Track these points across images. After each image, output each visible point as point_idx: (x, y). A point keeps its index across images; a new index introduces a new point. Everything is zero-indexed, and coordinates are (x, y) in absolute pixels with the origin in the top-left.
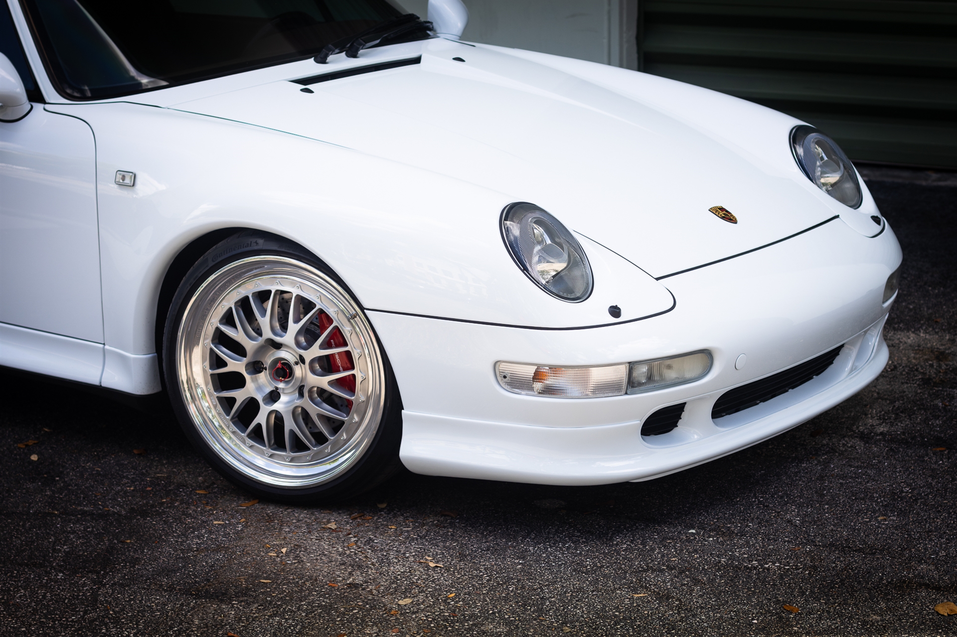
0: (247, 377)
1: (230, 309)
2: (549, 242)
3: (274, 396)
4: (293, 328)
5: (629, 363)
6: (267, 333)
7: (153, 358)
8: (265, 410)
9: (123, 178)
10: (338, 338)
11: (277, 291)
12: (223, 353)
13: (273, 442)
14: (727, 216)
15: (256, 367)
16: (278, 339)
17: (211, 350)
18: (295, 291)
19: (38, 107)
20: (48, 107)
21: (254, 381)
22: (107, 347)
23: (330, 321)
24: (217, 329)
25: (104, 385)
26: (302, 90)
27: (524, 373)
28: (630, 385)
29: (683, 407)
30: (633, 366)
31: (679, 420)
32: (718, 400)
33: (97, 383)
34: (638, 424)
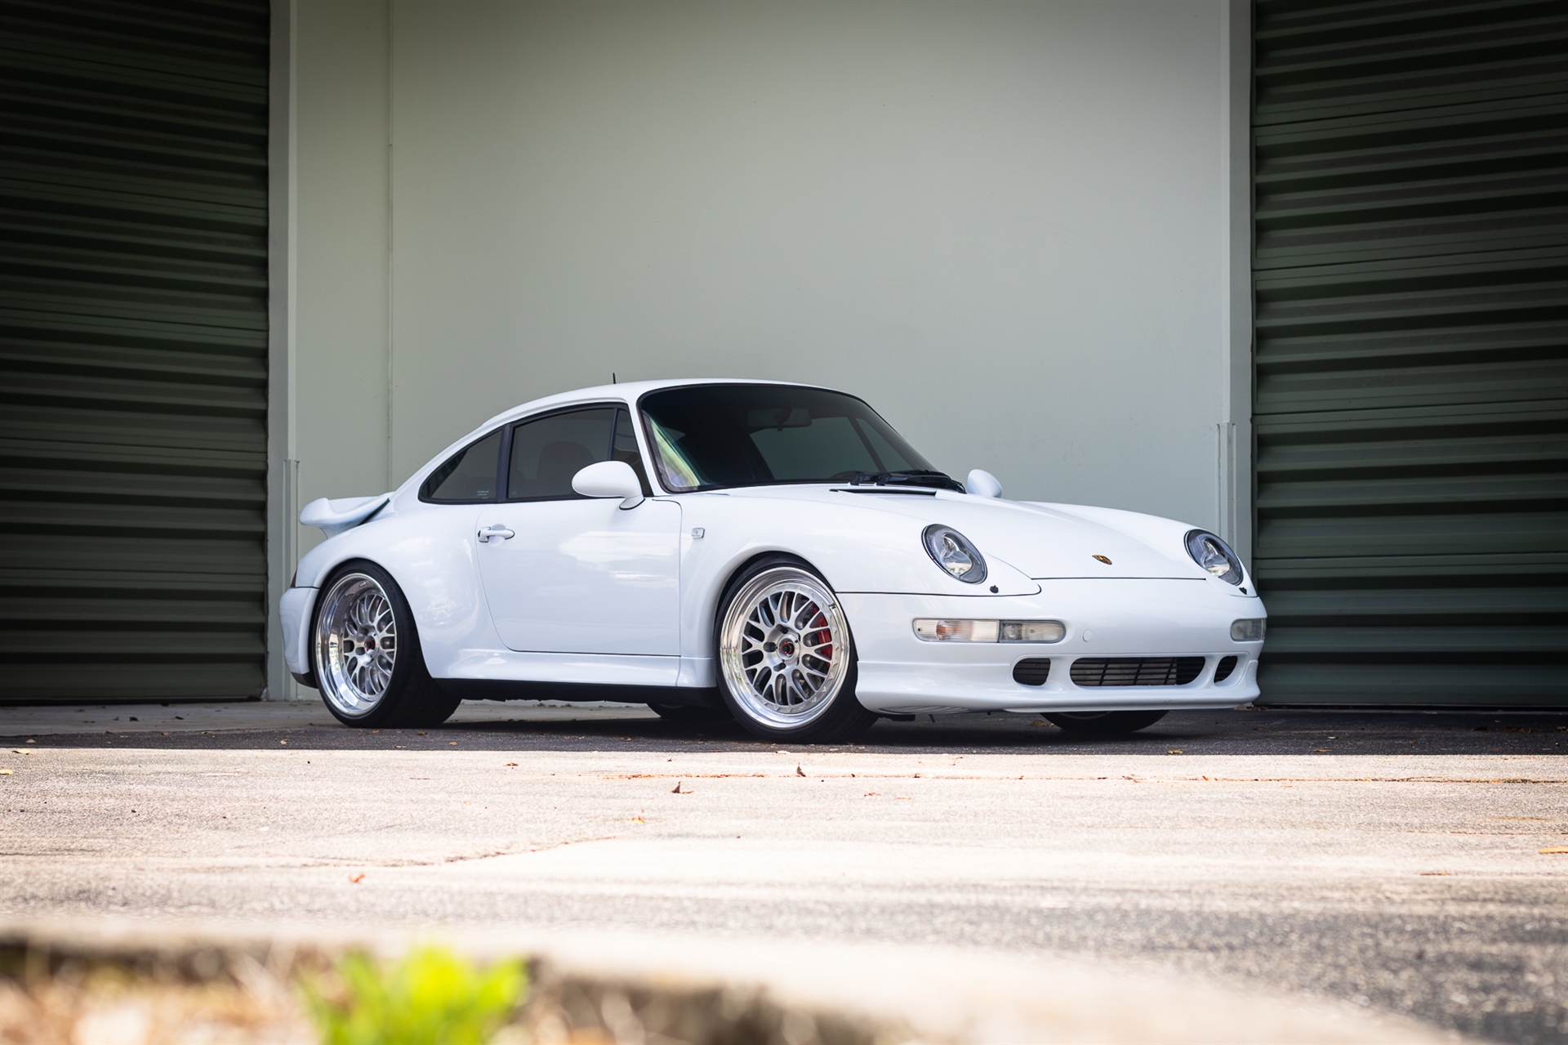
0: (765, 654)
1: (757, 608)
2: (958, 549)
3: (782, 666)
4: (794, 615)
5: (1000, 620)
6: (779, 622)
7: (711, 661)
8: (775, 674)
9: (697, 532)
10: (822, 621)
11: (786, 592)
12: (752, 640)
13: (780, 700)
14: (1105, 560)
15: (771, 647)
16: (785, 625)
17: (743, 638)
18: (797, 592)
19: (649, 499)
20: (654, 498)
21: (770, 657)
22: (682, 657)
23: (817, 609)
24: (748, 622)
25: (678, 685)
26: (831, 490)
27: (931, 628)
28: (1001, 638)
29: (1049, 663)
30: (1003, 623)
31: (1047, 675)
32: (1074, 663)
33: (674, 685)
34: (1010, 666)
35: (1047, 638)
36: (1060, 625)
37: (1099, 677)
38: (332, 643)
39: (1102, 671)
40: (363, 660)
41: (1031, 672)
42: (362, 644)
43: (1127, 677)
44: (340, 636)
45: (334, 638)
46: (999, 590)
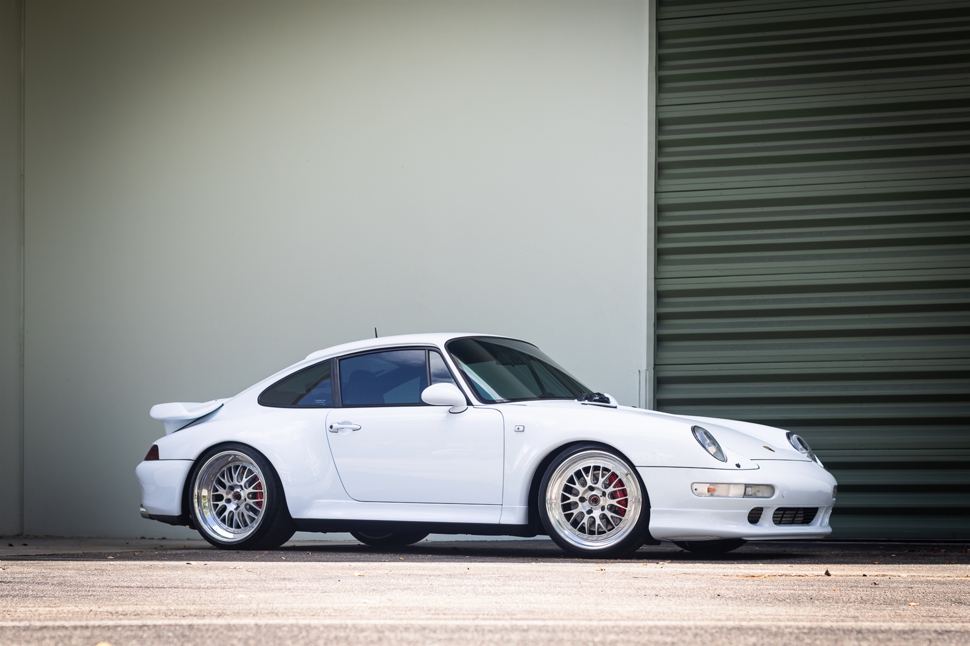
0: (579, 503)
1: (572, 475)
3: (591, 511)
5: (745, 484)
6: (589, 483)
8: (587, 517)
9: (518, 429)
10: (620, 483)
11: (594, 466)
12: (568, 494)
13: (589, 531)
14: (770, 449)
15: (583, 500)
16: (594, 486)
18: (602, 466)
19: (470, 407)
20: (474, 406)
21: (582, 505)
22: (504, 506)
23: (617, 477)
24: (565, 484)
25: (501, 523)
26: (582, 404)
27: (704, 489)
28: (745, 495)
29: (762, 510)
30: (747, 486)
31: (760, 517)
32: (776, 510)
33: (498, 523)
34: (747, 512)
35: (765, 495)
36: (771, 488)
37: (779, 519)
38: (204, 497)
39: (781, 515)
40: (231, 507)
41: (754, 517)
42: (230, 496)
43: (788, 519)
44: (209, 491)
45: (205, 492)
46: (741, 466)
